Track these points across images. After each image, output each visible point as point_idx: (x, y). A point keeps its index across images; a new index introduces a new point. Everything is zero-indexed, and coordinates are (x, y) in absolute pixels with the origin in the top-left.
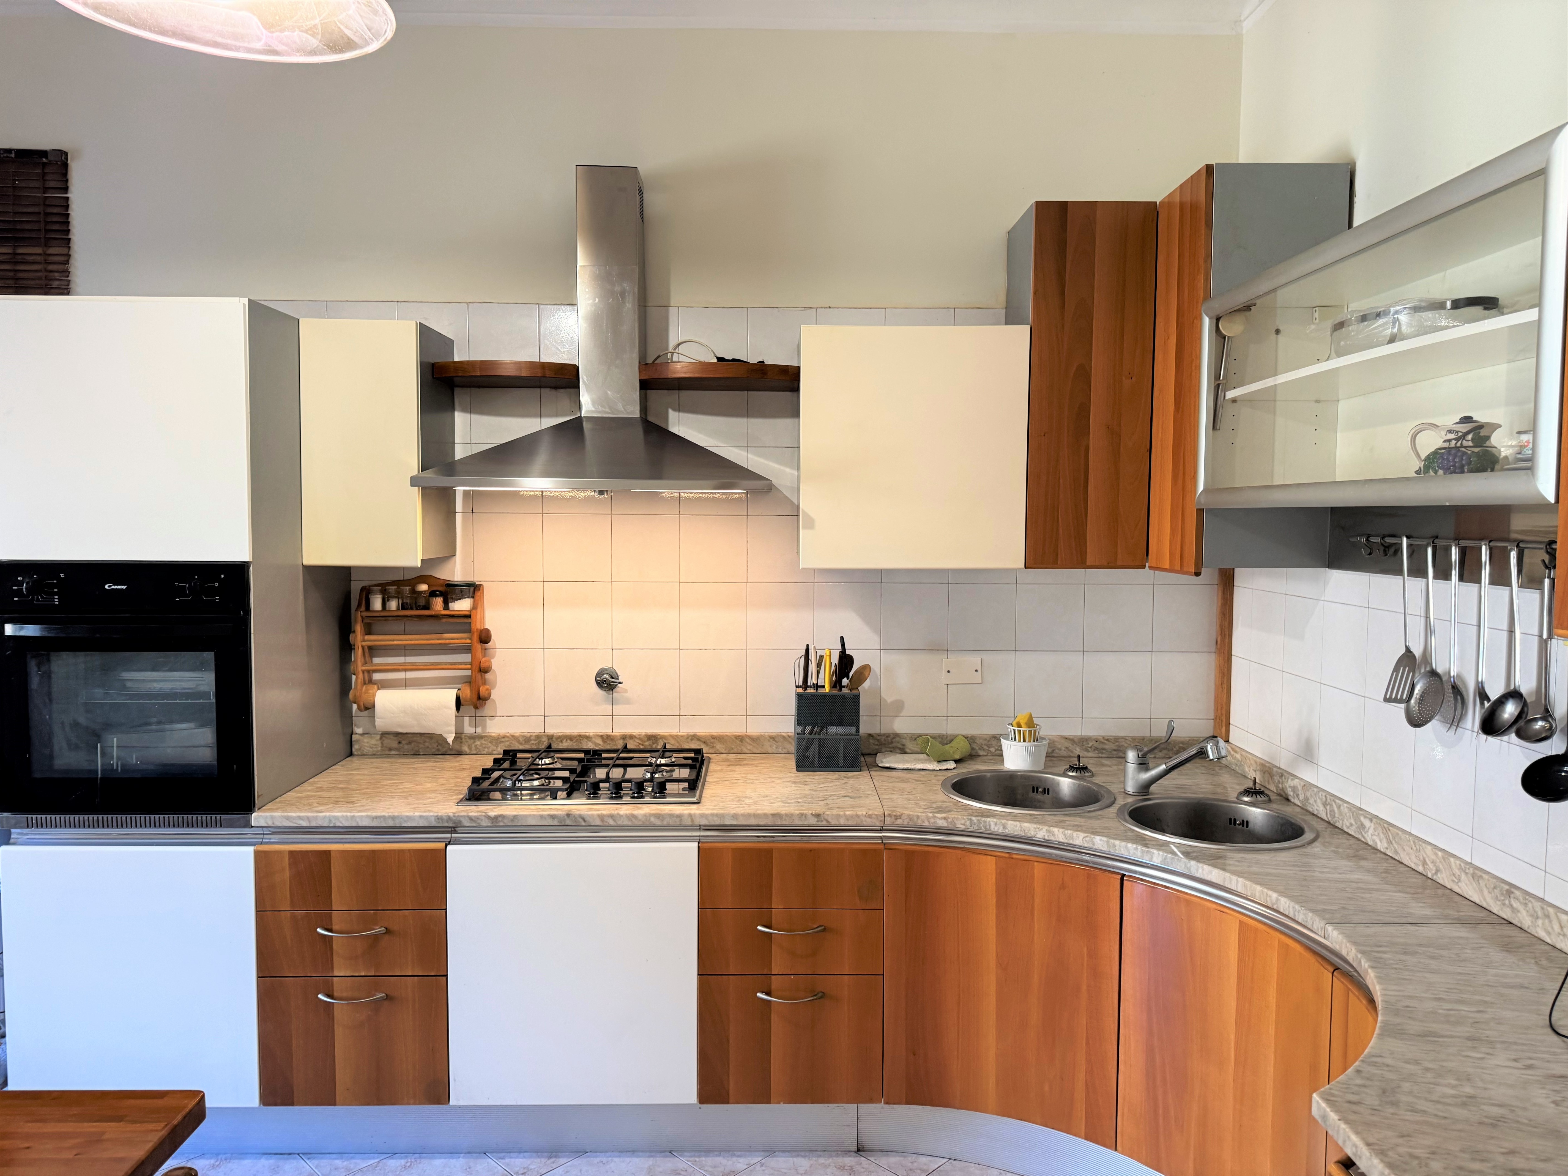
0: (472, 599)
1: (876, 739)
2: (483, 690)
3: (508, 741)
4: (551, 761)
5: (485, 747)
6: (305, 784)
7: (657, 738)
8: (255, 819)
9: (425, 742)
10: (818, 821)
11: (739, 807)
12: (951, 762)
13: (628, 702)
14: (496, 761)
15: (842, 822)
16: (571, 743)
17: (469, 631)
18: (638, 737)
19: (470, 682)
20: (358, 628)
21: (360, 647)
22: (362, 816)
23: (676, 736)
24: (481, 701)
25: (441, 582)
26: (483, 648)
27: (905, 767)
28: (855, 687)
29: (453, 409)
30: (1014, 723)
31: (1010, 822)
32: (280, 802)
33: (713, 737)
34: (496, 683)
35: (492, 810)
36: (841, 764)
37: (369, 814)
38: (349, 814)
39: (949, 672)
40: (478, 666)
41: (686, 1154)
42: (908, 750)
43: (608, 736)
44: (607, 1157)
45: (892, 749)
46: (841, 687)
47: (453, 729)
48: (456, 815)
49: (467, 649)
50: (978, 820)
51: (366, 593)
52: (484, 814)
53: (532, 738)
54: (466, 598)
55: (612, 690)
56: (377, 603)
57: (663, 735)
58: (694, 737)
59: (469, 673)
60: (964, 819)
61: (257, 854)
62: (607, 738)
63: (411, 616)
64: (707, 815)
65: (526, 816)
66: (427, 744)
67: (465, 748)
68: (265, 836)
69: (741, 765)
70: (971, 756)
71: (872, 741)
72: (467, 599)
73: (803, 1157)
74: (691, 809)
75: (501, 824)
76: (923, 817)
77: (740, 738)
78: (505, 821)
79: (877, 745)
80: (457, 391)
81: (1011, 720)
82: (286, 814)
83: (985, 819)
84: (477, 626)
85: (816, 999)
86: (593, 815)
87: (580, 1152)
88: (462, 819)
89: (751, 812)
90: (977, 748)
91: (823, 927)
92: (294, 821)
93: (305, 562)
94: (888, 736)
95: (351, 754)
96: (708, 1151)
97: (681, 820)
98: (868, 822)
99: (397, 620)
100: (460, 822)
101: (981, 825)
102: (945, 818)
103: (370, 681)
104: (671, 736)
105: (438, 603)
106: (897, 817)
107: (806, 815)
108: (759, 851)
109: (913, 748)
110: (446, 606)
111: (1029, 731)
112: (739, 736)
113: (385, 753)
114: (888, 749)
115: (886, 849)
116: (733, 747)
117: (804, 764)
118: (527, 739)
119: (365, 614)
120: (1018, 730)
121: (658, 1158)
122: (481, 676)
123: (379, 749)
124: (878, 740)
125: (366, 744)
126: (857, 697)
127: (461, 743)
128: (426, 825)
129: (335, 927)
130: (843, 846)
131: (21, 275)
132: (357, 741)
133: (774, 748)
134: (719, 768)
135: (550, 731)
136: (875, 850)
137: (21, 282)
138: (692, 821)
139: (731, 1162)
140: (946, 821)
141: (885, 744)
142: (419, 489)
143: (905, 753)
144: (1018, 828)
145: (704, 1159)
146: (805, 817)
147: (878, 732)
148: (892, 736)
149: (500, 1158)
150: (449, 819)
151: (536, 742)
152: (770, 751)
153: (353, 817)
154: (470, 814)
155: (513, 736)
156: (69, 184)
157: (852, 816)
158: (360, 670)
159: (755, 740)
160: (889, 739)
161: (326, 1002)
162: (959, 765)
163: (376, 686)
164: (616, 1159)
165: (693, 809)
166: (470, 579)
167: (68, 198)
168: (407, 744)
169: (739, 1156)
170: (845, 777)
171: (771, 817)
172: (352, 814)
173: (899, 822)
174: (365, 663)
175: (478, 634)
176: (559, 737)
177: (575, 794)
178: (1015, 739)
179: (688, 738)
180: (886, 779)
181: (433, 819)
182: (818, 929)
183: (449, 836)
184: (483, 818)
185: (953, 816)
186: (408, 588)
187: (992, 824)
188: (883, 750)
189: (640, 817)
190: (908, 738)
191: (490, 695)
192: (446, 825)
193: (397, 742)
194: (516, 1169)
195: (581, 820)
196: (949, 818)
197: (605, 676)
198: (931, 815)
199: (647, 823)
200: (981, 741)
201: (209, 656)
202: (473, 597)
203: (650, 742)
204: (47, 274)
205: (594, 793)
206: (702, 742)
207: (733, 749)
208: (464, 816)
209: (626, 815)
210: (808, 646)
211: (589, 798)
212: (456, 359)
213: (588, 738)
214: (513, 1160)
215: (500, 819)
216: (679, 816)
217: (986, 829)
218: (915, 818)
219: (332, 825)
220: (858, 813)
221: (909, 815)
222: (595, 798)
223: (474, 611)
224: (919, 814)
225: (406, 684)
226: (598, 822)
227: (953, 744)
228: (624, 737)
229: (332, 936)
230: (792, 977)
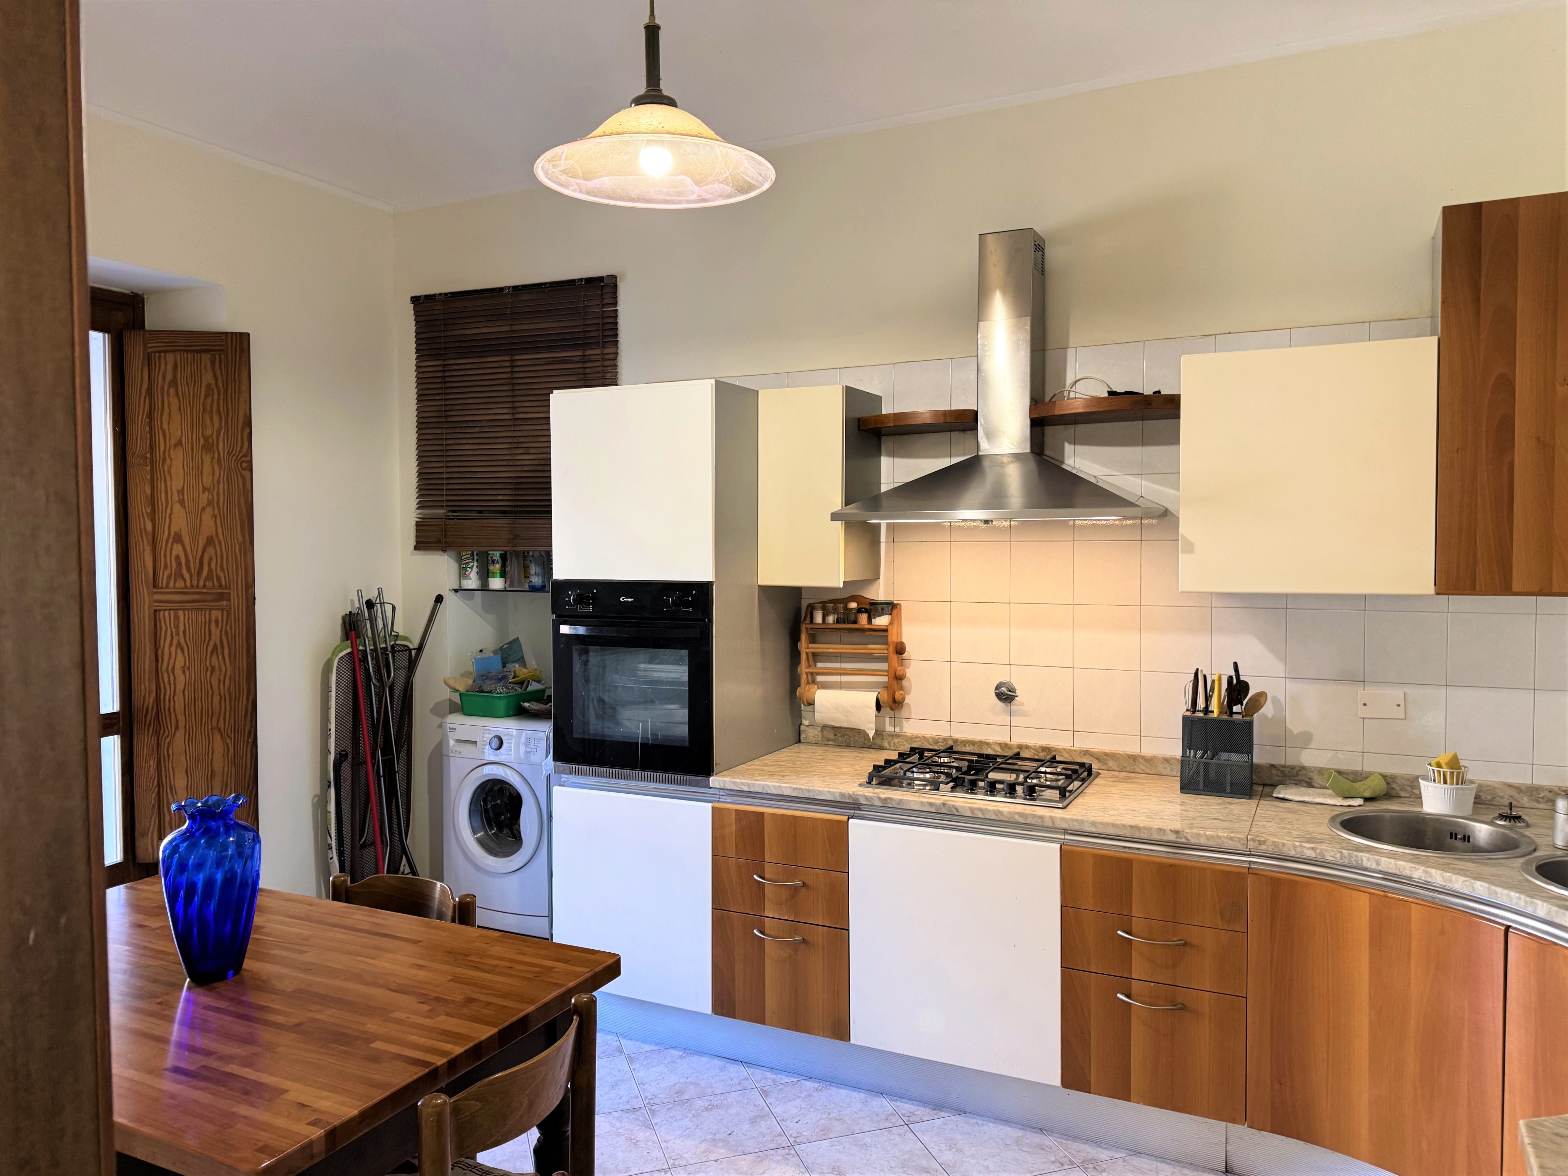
0: (890, 616)
1: (1279, 770)
2: (898, 695)
3: (920, 741)
4: (949, 761)
5: (901, 745)
6: (756, 760)
7: (1051, 750)
8: (712, 781)
9: (855, 736)
10: (1177, 838)
11: (1100, 816)
12: (1359, 799)
13: (1024, 714)
14: (901, 755)
15: (1203, 841)
16: (973, 747)
17: (886, 643)
18: (1033, 747)
19: (887, 687)
20: (803, 637)
21: (804, 653)
22: (786, 787)
23: (1069, 750)
24: (897, 704)
25: (868, 601)
26: (900, 658)
27: (1301, 799)
28: (1250, 713)
29: (879, 454)
30: (1433, 763)
31: (1384, 859)
32: (733, 771)
33: (1106, 754)
34: (911, 688)
35: (884, 793)
36: (1228, 790)
37: (791, 786)
38: (777, 784)
39: (1365, 705)
40: (894, 674)
41: (1054, 1134)
42: (1316, 785)
43: (1006, 745)
44: (983, 1121)
45: (1297, 782)
46: (1232, 713)
47: (873, 726)
48: (855, 793)
49: (884, 659)
50: (1349, 854)
51: (811, 608)
52: (876, 795)
53: (940, 740)
54: (885, 614)
55: (1010, 702)
56: (818, 618)
57: (1057, 748)
58: (1086, 753)
59: (885, 679)
60: (1333, 851)
61: (713, 808)
62: (1005, 746)
63: (844, 629)
64: (1067, 819)
65: (909, 801)
66: (856, 738)
67: (886, 744)
68: (721, 797)
69: (1126, 782)
70: (1388, 796)
71: (1274, 772)
72: (887, 616)
73: (1168, 1164)
74: (1053, 813)
75: (890, 806)
76: (1289, 845)
77: (1134, 758)
78: (893, 803)
79: (1280, 776)
80: (883, 439)
81: (1429, 760)
82: (733, 780)
83: (1357, 853)
84: (893, 638)
85: (1175, 1009)
86: (964, 807)
87: (961, 1111)
88: (860, 798)
89: (1110, 821)
90: (1398, 788)
91: (1183, 942)
92: (739, 786)
93: (761, 582)
94: (1293, 768)
95: (799, 741)
96: (1075, 1138)
97: (1043, 821)
98: (1229, 844)
99: (832, 631)
100: (858, 800)
101: (1353, 860)
102: (1313, 849)
103: (814, 682)
104: (1064, 749)
105: (863, 618)
106: (1261, 843)
107: (1164, 831)
108: (1119, 860)
109: (1322, 783)
110: (870, 621)
111: (1451, 772)
112: (1132, 755)
113: (824, 743)
114: (1293, 782)
115: (1250, 873)
116: (1126, 765)
117: (1188, 786)
118: (936, 741)
119: (811, 626)
120: (1437, 770)
121: (1028, 1133)
122: (897, 683)
123: (820, 739)
124: (1282, 772)
125: (811, 734)
126: (1251, 724)
127: (883, 739)
128: (833, 799)
129: (767, 876)
130: (1205, 866)
131: (588, 371)
132: (804, 731)
133: (1168, 770)
134: (1104, 782)
135: (955, 735)
136: (1238, 873)
137: (587, 376)
138: (1053, 822)
139: (1095, 1151)
140: (1313, 851)
141: (1289, 776)
142: (842, 523)
143: (1312, 787)
144: (1392, 866)
145: (1070, 1143)
146: (1164, 832)
147: (1283, 763)
148: (1297, 769)
149: (893, 1100)
150: (850, 796)
151: (943, 744)
152: (1164, 772)
153: (780, 786)
154: (866, 794)
155: (924, 737)
156: (618, 300)
157: (1212, 837)
158: (804, 672)
159: (1149, 761)
160: (1294, 771)
161: (759, 936)
162: (1367, 804)
163: (816, 686)
164: (991, 1124)
165: (1058, 814)
166: (890, 598)
167: (617, 310)
168: (841, 737)
169: (1105, 1148)
170: (1228, 803)
171: (1129, 828)
172: (779, 785)
173: (1263, 847)
174: (809, 666)
175: (894, 646)
176: (963, 741)
177: (958, 789)
178: (1434, 781)
179: (1080, 753)
180: (1273, 808)
181: (838, 794)
182: (1178, 942)
183: (853, 812)
184: (876, 798)
185: (1322, 847)
186: (841, 605)
187: (1365, 859)
188: (1288, 782)
189: (1005, 814)
190: (1316, 772)
191: (904, 699)
192: (848, 801)
193: (833, 734)
194: (904, 1112)
195: (955, 810)
196: (1317, 849)
197: (1003, 689)
198: (1298, 844)
199: (1012, 820)
200: (1403, 781)
201: (684, 653)
202: (890, 614)
203: (1045, 754)
204: (603, 368)
205: (972, 789)
206: (1095, 758)
207: (1125, 767)
208: (861, 795)
209: (993, 810)
210: (1197, 670)
211: (967, 793)
212: (884, 412)
213: (988, 744)
214: (902, 1104)
215: (889, 801)
216: (1041, 817)
217: (1357, 863)
218: (1280, 846)
219: (764, 792)
220: (1219, 834)
221: (1274, 842)
222: (972, 793)
223: (891, 626)
224: (1285, 842)
225: (841, 686)
226: (969, 814)
227: (1366, 782)
228: (1020, 747)
229: (764, 883)
230: (1152, 984)
